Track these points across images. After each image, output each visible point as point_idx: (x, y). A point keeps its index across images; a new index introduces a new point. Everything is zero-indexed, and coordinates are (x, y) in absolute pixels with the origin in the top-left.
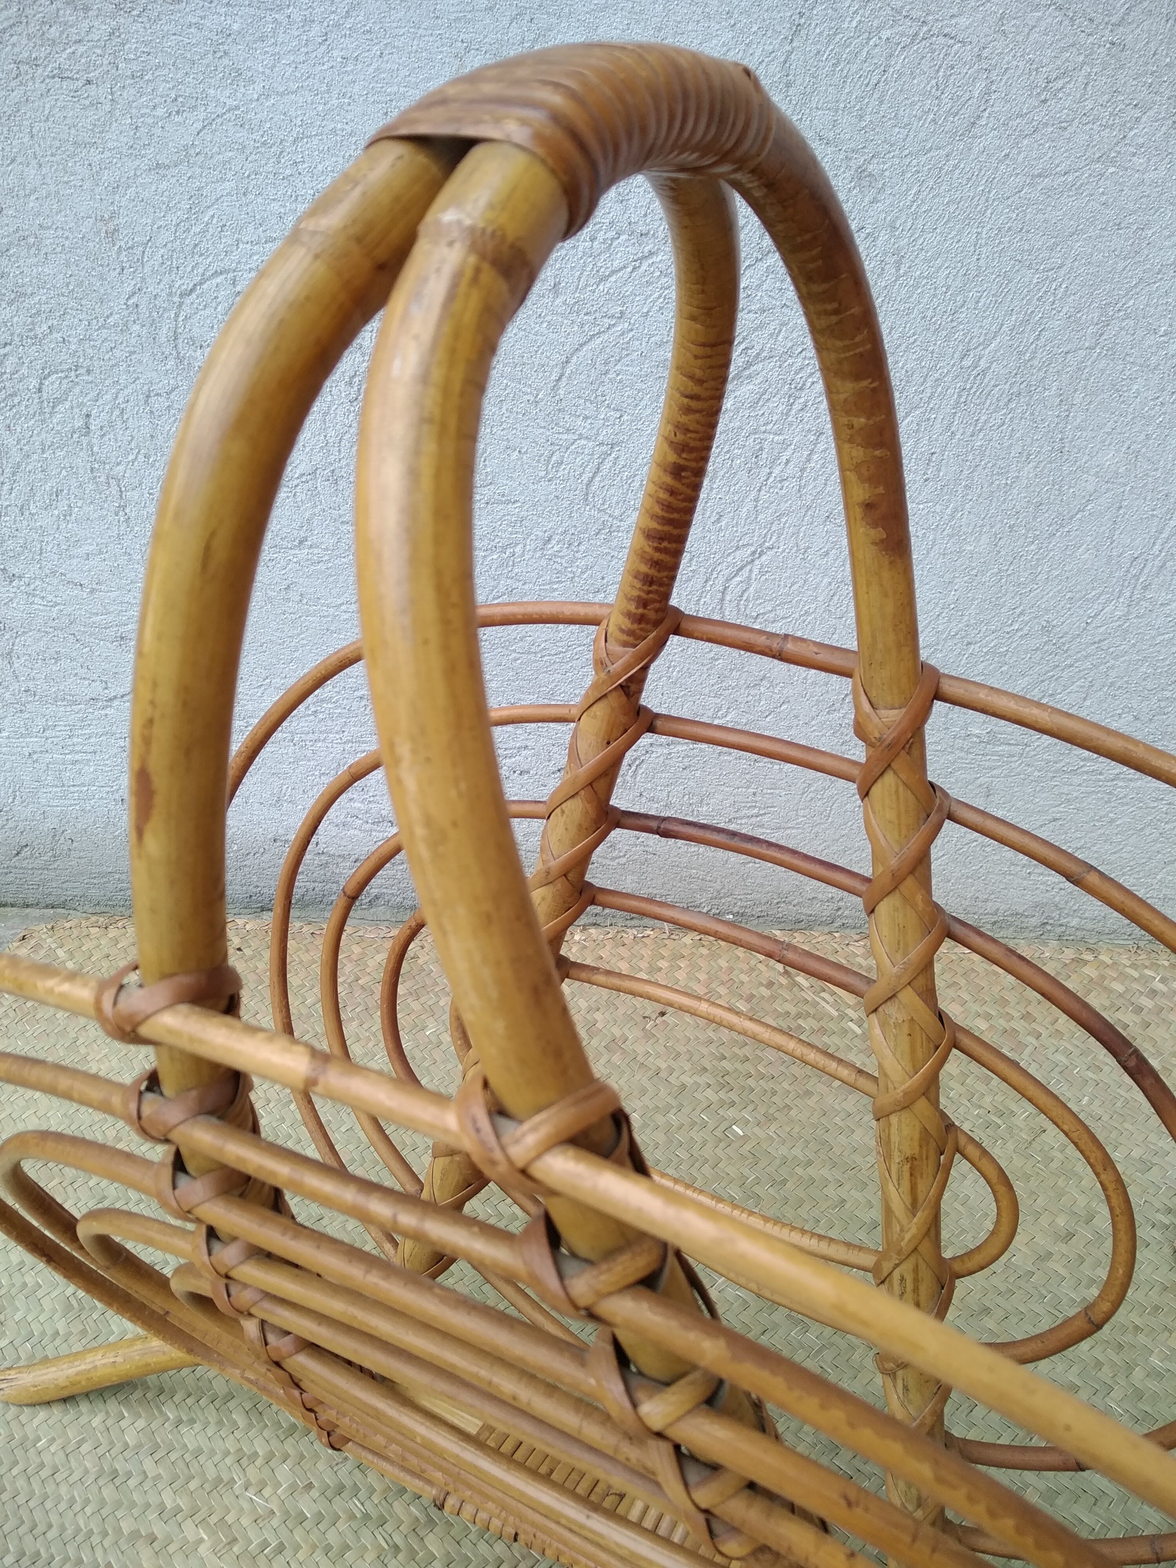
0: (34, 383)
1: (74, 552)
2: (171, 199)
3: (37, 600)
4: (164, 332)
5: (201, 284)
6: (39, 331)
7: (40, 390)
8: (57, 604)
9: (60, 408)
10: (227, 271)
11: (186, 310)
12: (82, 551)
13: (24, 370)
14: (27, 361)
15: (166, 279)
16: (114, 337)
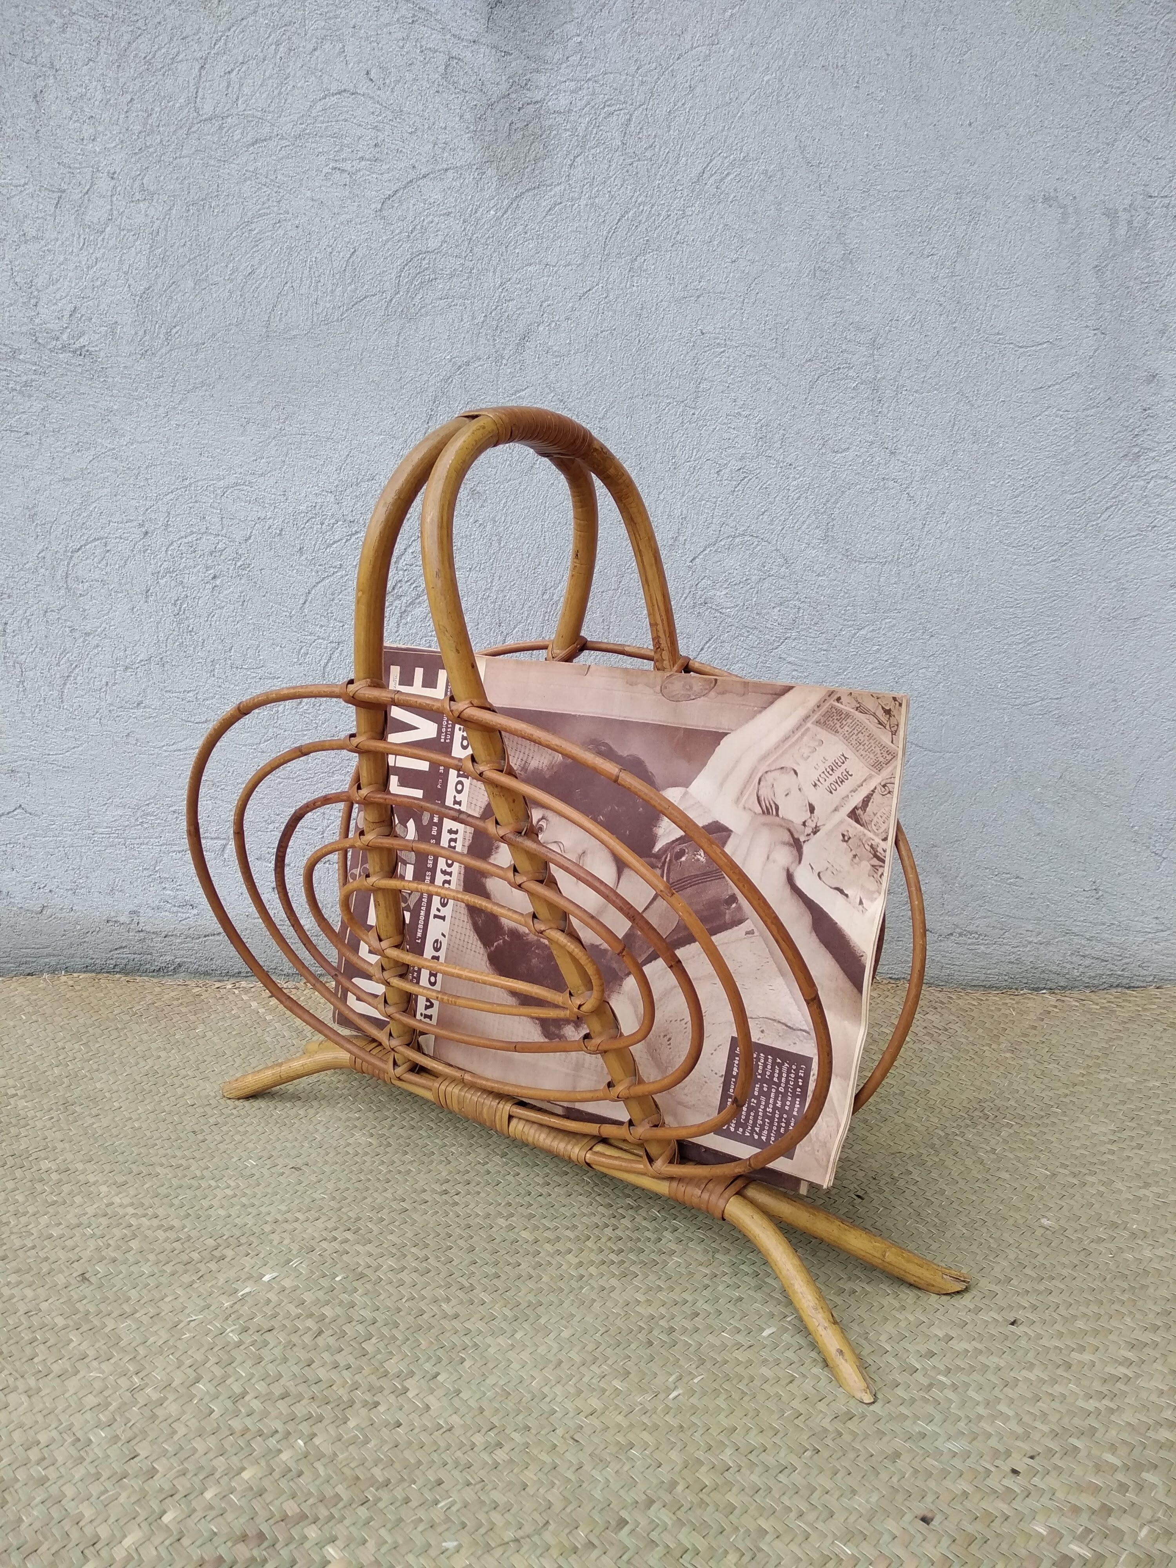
4: (60, 573)
5: (85, 545)
10: (101, 539)
11: (75, 560)
15: (64, 542)
16: (28, 576)
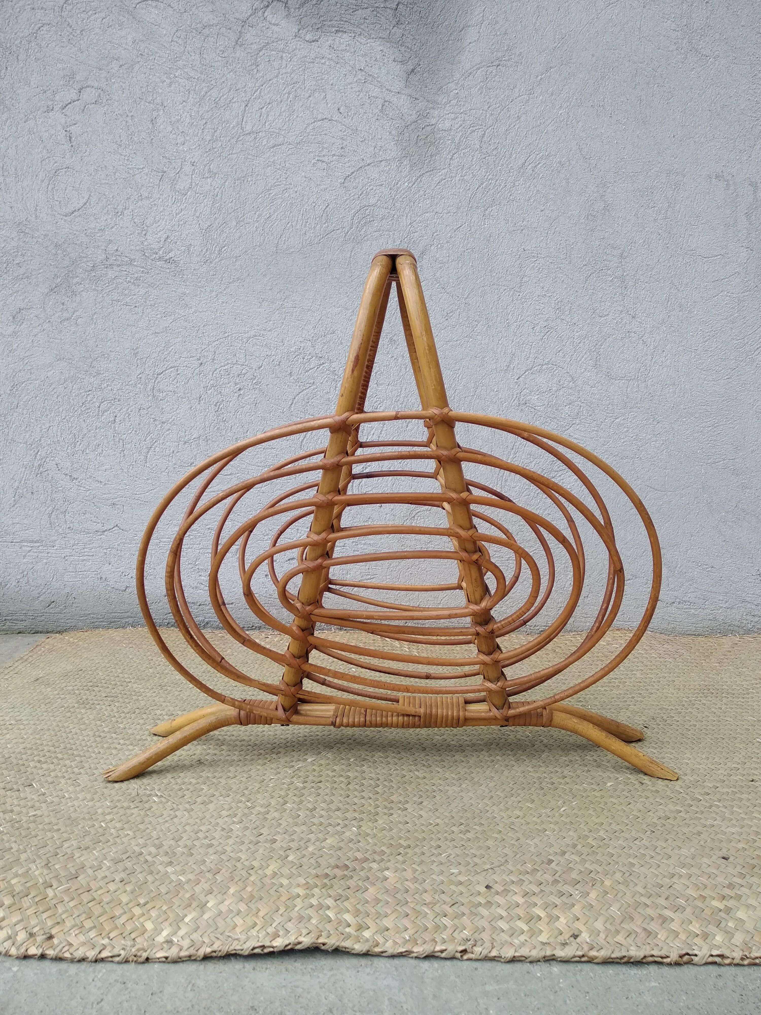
0: (98, 404)
1: (100, 468)
2: (158, 343)
3: (82, 488)
5: (165, 371)
6: (103, 386)
7: (99, 407)
8: (89, 490)
9: (106, 413)
10: (175, 367)
11: (158, 380)
12: (104, 468)
13: (95, 400)
14: (96, 397)
